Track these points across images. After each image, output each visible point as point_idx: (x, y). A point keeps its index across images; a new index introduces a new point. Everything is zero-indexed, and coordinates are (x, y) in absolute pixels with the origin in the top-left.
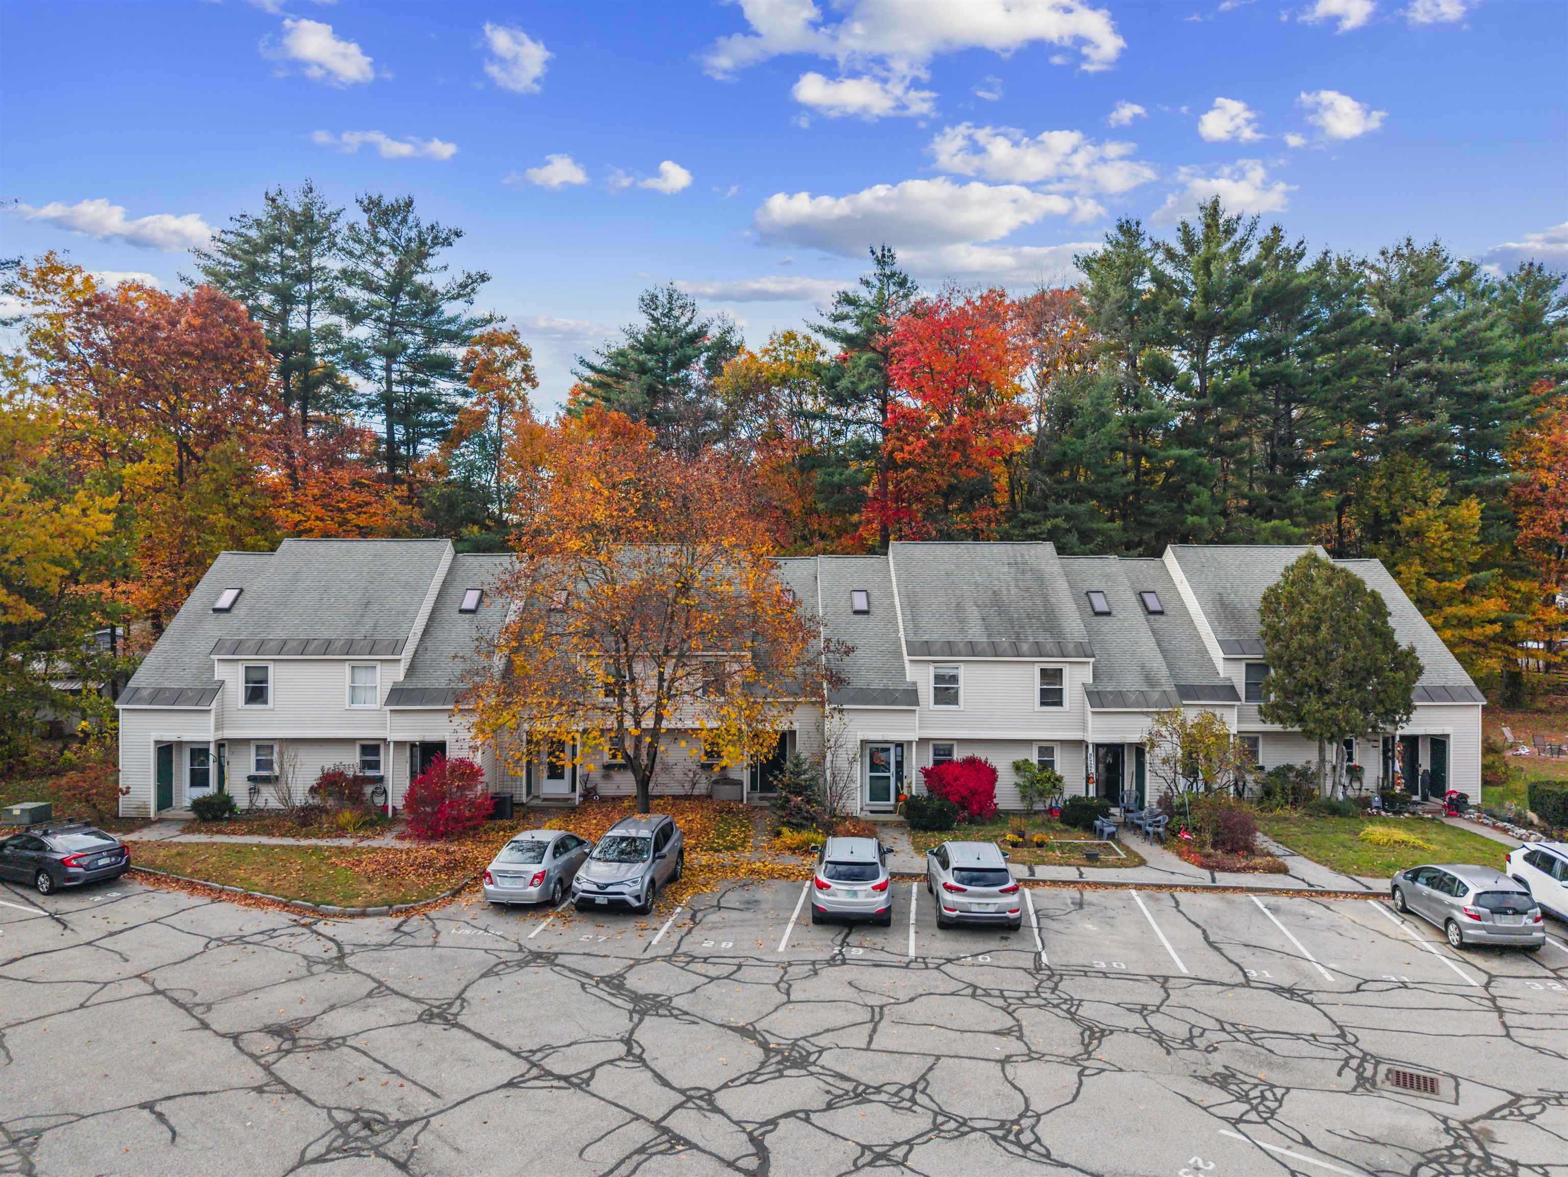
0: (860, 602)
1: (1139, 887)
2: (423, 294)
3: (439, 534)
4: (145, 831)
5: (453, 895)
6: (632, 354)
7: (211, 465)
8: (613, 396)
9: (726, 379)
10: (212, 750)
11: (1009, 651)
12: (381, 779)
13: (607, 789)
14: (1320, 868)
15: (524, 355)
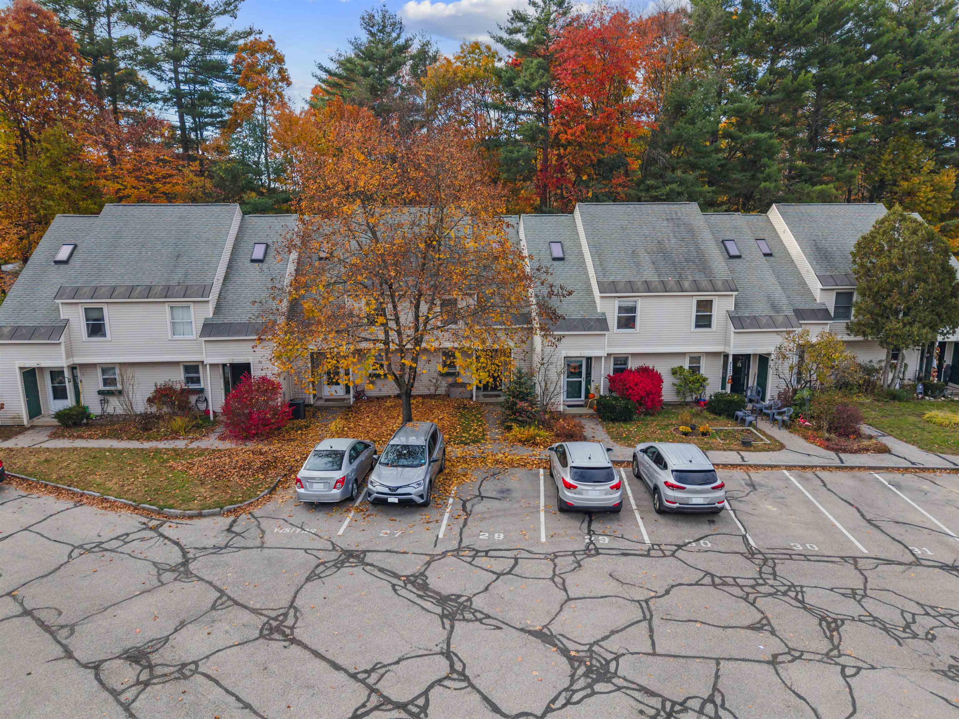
0: (557, 251)
1: (789, 468)
2: (197, 8)
3: (226, 200)
4: (20, 437)
5: (270, 493)
6: (358, 61)
7: (44, 145)
8: (345, 93)
9: (428, 81)
10: (67, 374)
11: (675, 288)
12: (202, 391)
13: (372, 390)
14: (910, 446)
15: (279, 60)
